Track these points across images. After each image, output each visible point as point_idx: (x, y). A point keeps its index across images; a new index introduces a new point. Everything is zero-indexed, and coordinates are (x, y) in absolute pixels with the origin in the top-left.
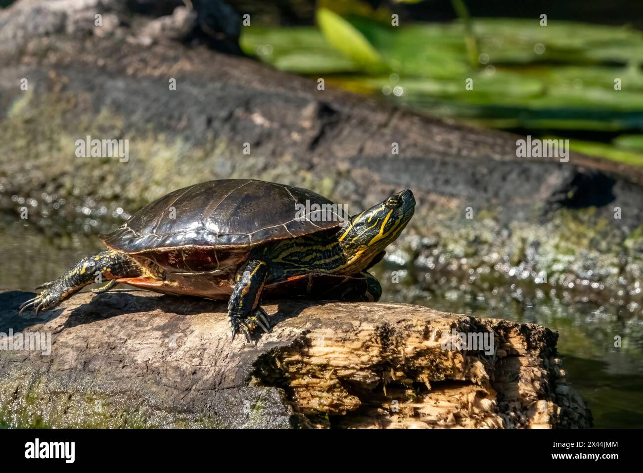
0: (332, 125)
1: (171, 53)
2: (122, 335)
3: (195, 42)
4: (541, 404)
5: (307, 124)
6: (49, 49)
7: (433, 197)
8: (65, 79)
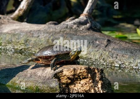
0: (109, 43)
1: (86, 31)
2: (37, 71)
3: (90, 30)
4: (100, 81)
5: (105, 43)
6: (65, 31)
7: (124, 55)
8: (67, 36)
